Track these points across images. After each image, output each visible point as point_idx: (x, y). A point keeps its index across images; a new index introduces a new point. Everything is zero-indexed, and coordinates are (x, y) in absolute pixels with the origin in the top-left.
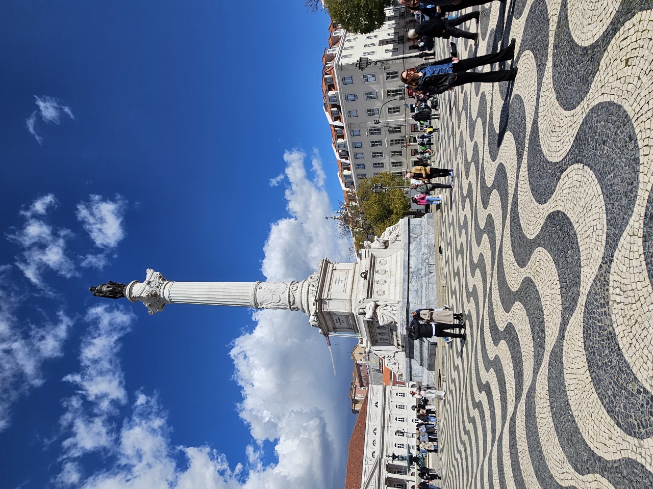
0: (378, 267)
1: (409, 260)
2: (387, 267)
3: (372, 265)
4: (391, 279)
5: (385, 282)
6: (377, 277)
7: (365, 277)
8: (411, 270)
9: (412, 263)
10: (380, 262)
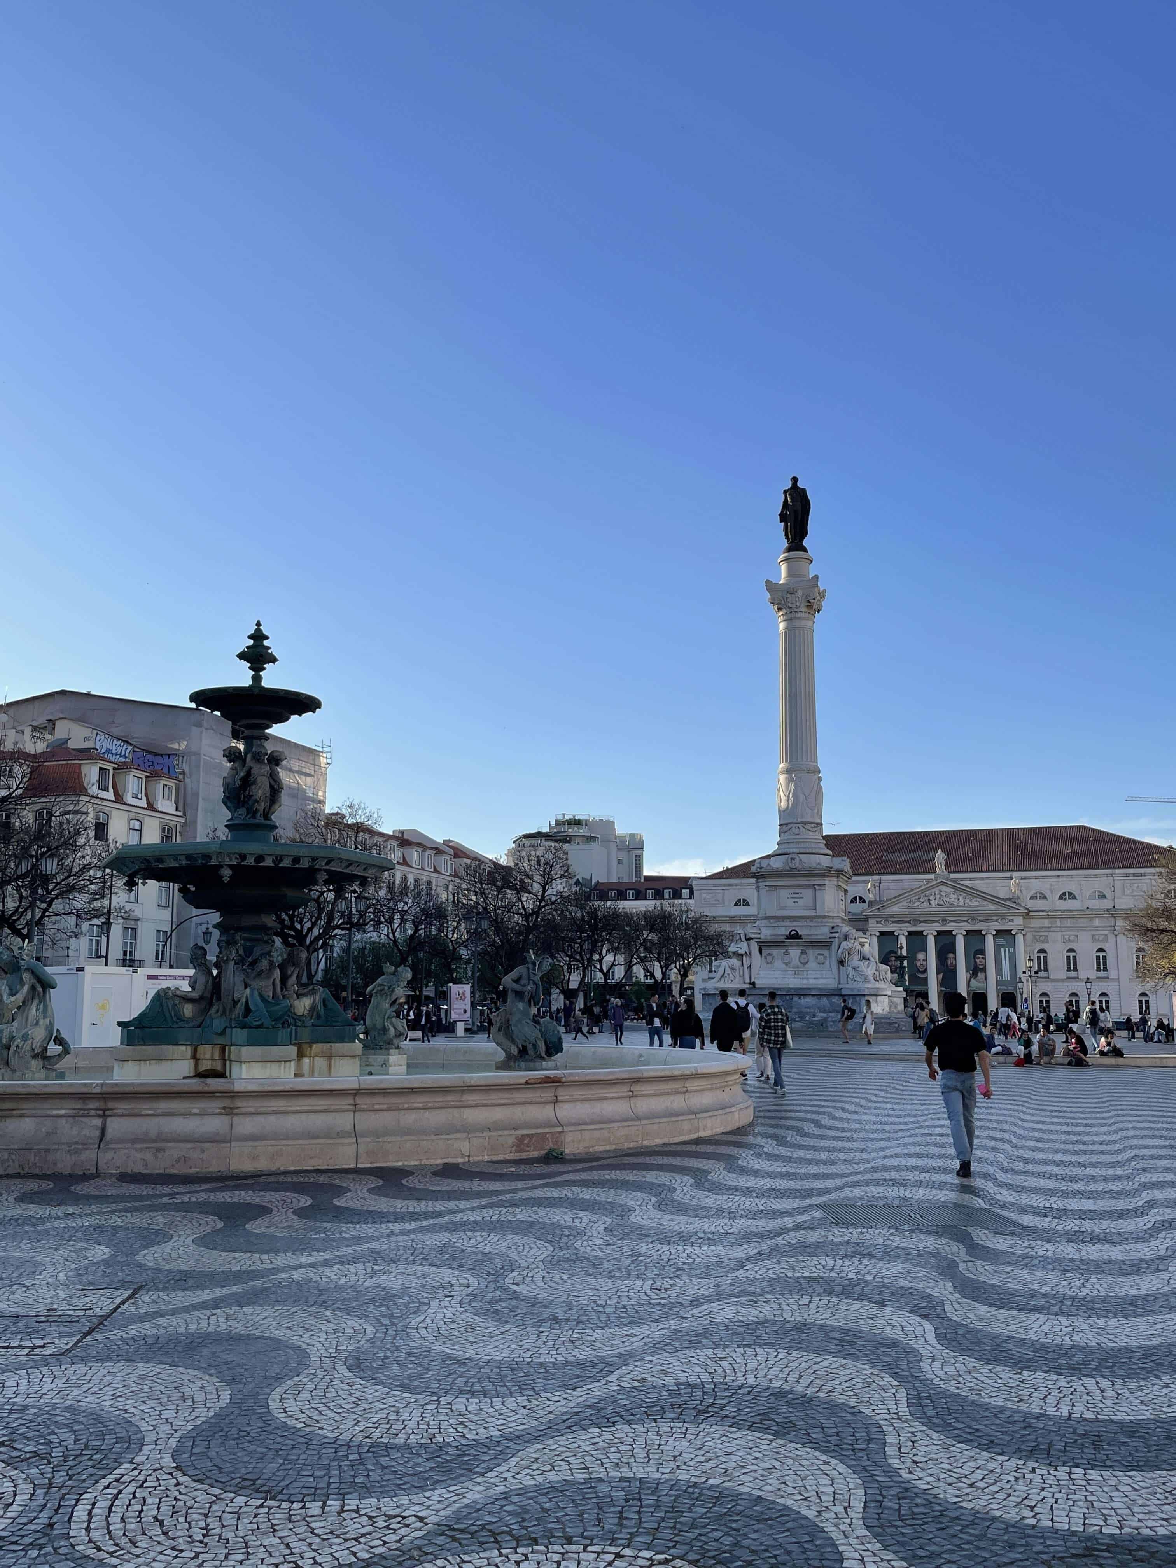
0: (812, 953)
1: (813, 995)
2: (812, 964)
3: (815, 944)
4: (790, 972)
5: (787, 964)
6: (795, 953)
7: (790, 937)
8: (796, 999)
9: (808, 1001)
10: (819, 954)
